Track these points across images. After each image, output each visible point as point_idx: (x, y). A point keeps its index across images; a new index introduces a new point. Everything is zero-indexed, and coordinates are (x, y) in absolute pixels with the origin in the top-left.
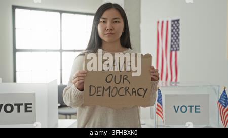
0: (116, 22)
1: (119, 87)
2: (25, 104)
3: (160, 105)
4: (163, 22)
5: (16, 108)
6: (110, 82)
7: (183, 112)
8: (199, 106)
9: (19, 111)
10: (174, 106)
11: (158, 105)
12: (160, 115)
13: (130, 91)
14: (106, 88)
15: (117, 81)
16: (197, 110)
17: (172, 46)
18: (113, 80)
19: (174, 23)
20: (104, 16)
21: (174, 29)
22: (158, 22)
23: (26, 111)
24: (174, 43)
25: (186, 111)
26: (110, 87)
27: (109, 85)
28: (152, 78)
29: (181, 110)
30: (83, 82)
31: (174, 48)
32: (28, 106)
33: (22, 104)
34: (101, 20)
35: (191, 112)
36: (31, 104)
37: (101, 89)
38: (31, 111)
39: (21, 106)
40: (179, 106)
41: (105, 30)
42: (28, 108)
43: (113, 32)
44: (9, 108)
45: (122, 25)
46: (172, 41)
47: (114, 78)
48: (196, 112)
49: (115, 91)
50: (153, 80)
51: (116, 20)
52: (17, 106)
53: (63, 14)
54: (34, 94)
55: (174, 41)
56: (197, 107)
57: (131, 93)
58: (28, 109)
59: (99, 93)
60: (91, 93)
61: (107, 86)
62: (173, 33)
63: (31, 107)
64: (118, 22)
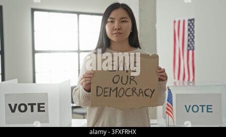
0: (123, 21)
1: (126, 87)
2: (38, 104)
3: (171, 105)
4: (179, 22)
5: (29, 107)
6: (117, 83)
7: (194, 112)
8: (211, 106)
9: (32, 110)
10: (186, 106)
11: (168, 105)
12: (170, 115)
13: (137, 91)
14: (113, 89)
15: (124, 82)
16: (209, 110)
17: (189, 46)
18: (120, 81)
19: (191, 23)
20: (112, 16)
21: (191, 28)
22: (175, 22)
23: (39, 111)
24: (191, 42)
25: (197, 111)
26: (117, 88)
27: (116, 86)
28: (159, 79)
29: (193, 110)
30: (90, 83)
31: (190, 47)
32: (41, 106)
33: (35, 104)
34: (109, 20)
35: (203, 111)
36: (44, 104)
37: (108, 90)
38: (44, 111)
39: (34, 106)
40: (190, 106)
41: (113, 29)
42: (41, 107)
43: (121, 32)
44: (23, 108)
45: (130, 24)
46: (189, 40)
47: (121, 79)
48: (208, 112)
49: (122, 91)
50: (160, 80)
51: (123, 20)
52: (30, 106)
53: (81, 16)
54: (46, 94)
55: (191, 40)
56: (209, 107)
57: (138, 94)
58: (41, 109)
59: (106, 94)
60: (99, 94)
61: (114, 87)
62: (189, 32)
63: (44, 107)
64: (126, 22)
